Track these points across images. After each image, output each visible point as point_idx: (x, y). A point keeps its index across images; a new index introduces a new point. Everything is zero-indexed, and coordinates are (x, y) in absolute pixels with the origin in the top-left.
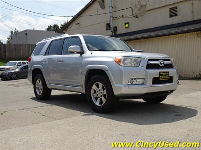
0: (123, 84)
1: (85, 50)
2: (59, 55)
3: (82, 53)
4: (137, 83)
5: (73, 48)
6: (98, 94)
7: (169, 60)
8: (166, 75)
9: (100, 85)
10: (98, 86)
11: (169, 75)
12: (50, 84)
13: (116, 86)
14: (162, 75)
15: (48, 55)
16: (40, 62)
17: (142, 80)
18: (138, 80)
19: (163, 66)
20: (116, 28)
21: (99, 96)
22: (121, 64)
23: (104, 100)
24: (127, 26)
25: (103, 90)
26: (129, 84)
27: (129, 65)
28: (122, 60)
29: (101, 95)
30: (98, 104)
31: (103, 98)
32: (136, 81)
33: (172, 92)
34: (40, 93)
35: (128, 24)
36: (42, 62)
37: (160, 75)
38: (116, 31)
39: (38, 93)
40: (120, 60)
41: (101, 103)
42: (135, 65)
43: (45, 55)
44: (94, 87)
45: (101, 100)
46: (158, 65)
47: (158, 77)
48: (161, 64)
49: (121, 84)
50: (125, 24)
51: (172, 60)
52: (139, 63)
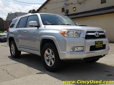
0: (67, 51)
1: (40, 24)
2: (25, 27)
3: (38, 26)
4: (78, 50)
5: (32, 23)
6: (49, 57)
7: (102, 32)
8: (101, 43)
9: (51, 51)
10: (49, 51)
11: (102, 43)
12: (19, 48)
13: (61, 52)
14: (98, 44)
15: (18, 28)
16: (13, 32)
17: (82, 48)
18: (78, 48)
19: (98, 36)
20: (68, 10)
21: (49, 59)
22: (66, 35)
23: (53, 62)
24: (74, 9)
25: (53, 54)
26: (72, 51)
27: (72, 36)
28: (66, 32)
29: (51, 58)
30: (49, 64)
31: (52, 61)
32: (77, 49)
33: (104, 55)
34: (14, 53)
35: (75, 8)
36: (15, 32)
37: (96, 44)
38: (68, 12)
39: (12, 53)
40: (65, 32)
41: (51, 64)
42: (76, 36)
43: (16, 28)
44: (46, 52)
45: (51, 61)
46: (94, 36)
47: (94, 45)
48: (97, 35)
49: (65, 51)
50: (74, 8)
51: (105, 31)
52: (80, 34)
